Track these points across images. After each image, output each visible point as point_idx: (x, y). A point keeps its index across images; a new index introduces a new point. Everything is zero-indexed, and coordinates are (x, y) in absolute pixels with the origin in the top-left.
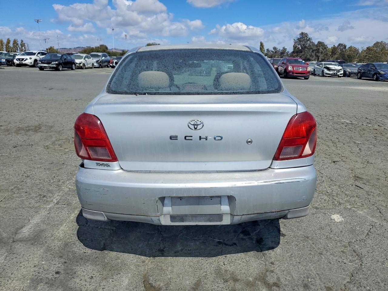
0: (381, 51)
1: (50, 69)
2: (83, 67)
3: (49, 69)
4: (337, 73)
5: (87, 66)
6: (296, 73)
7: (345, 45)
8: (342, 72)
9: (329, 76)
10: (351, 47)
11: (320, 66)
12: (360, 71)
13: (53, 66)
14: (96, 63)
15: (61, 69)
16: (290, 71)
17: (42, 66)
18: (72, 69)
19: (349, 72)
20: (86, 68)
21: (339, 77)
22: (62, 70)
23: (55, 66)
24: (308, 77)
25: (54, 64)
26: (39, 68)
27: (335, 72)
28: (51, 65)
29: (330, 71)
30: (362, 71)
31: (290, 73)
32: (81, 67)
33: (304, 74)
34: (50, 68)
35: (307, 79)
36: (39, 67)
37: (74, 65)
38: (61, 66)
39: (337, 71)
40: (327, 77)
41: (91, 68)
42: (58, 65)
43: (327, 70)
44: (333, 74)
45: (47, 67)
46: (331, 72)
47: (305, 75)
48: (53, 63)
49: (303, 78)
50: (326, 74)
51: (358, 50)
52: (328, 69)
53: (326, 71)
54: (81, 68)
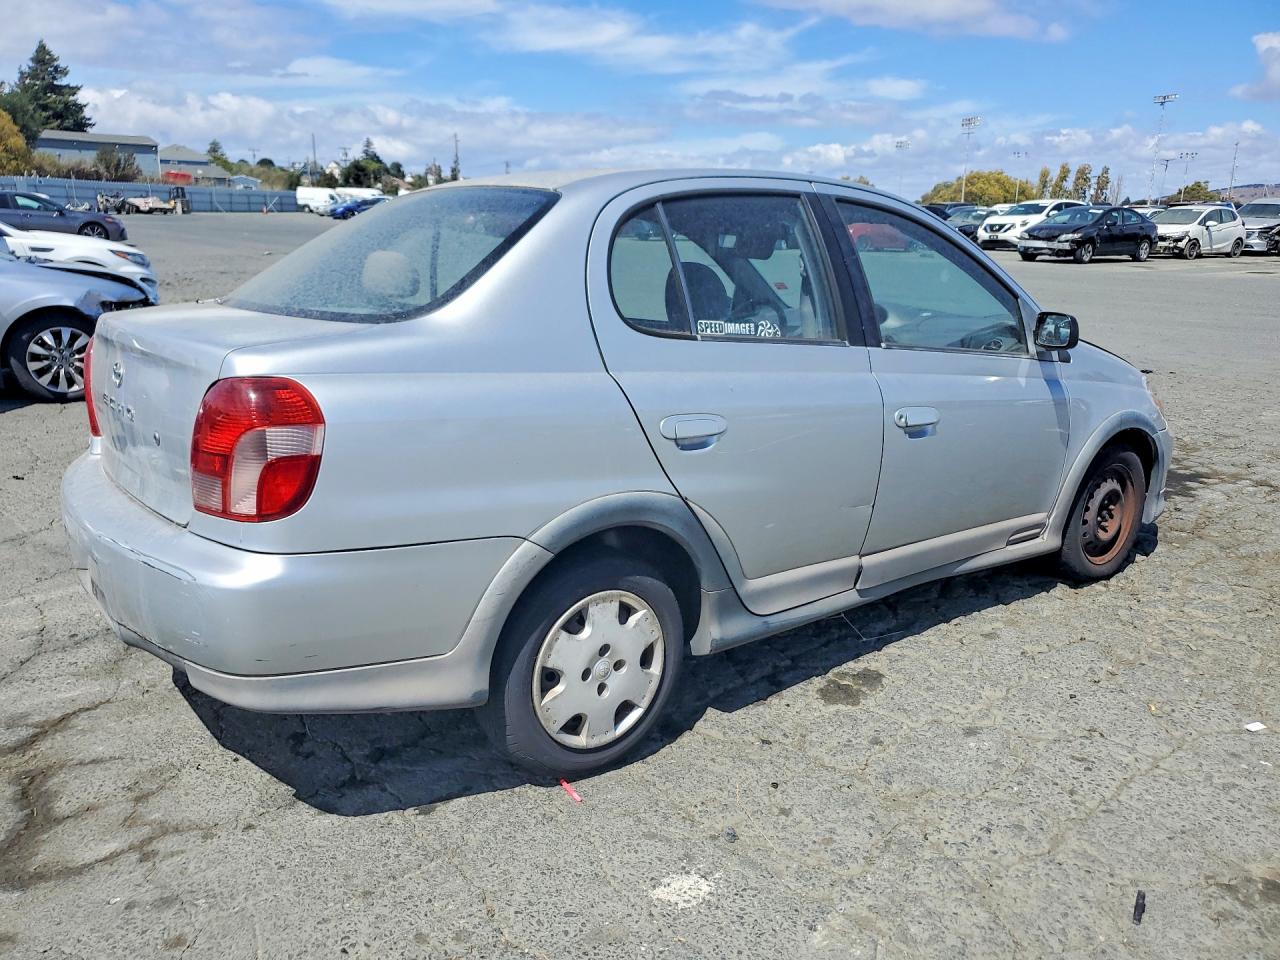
1: (1050, 255)
2: (1186, 252)
3: (1047, 258)
5: (1204, 249)
13: (1061, 246)
14: (1259, 237)
15: (1086, 258)
17: (1029, 248)
18: (1136, 258)
20: (1200, 256)
22: (1091, 261)
23: (1067, 246)
25: (1067, 241)
26: (1021, 253)
28: (1055, 245)
32: (1182, 250)
34: (1050, 252)
36: (1022, 250)
37: (1145, 245)
38: (1090, 248)
41: (1228, 255)
42: (1079, 244)
45: (1043, 251)
48: (1063, 237)
54: (1180, 255)
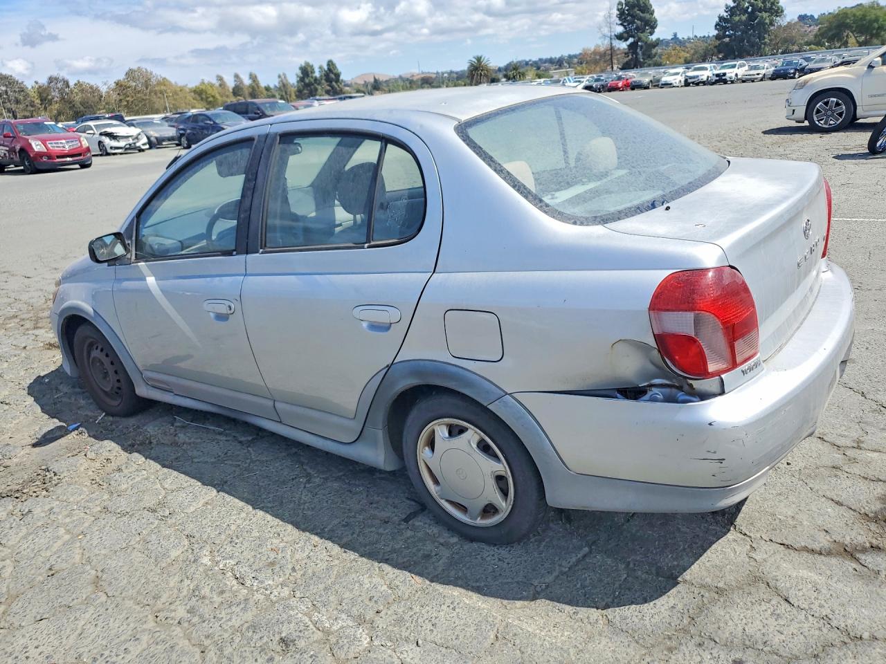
0: (147, 88)
4: (135, 143)
6: (58, 157)
7: (63, 79)
8: (145, 140)
9: (121, 154)
10: (78, 84)
11: (88, 132)
12: (182, 132)
16: (40, 155)
19: (156, 138)
21: (141, 150)
24: (89, 162)
27: (131, 141)
29: (118, 141)
30: (188, 131)
31: (41, 157)
33: (80, 155)
35: (88, 166)
39: (133, 138)
40: (119, 156)
43: (111, 140)
44: (128, 146)
46: (122, 143)
47: (81, 157)
49: (77, 166)
50: (111, 148)
51: (97, 90)
52: (112, 136)
53: (107, 141)
